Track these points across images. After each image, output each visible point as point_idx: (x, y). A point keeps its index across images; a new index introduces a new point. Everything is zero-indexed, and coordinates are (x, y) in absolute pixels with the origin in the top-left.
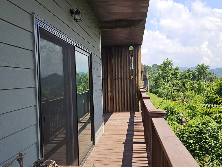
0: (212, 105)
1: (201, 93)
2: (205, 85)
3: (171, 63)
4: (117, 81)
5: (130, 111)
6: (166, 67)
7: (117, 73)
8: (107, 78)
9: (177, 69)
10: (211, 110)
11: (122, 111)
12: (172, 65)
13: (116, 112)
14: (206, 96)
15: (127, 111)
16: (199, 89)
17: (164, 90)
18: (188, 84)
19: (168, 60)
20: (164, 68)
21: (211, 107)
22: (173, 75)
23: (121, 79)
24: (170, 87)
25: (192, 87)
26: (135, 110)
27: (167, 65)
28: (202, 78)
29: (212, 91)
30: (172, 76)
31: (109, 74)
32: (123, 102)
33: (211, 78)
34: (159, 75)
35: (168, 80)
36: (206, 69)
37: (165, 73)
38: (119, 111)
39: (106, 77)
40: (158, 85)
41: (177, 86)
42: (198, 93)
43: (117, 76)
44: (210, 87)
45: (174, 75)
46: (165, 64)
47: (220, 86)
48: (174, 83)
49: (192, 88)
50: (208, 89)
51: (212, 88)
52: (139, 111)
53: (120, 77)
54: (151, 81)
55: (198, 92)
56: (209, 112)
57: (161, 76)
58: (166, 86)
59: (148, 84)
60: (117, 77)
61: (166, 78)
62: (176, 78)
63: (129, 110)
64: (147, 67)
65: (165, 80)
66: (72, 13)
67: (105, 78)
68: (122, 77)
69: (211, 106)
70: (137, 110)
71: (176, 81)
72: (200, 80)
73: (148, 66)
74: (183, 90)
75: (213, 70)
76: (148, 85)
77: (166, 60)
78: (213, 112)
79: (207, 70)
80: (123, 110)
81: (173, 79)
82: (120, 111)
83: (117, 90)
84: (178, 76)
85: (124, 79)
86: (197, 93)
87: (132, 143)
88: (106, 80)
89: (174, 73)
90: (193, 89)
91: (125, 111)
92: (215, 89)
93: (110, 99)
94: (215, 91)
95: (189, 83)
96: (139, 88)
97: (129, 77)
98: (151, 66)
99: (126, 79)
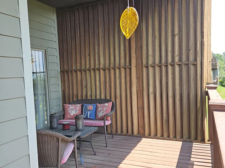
4: (151, 69)
5: (181, 139)
8: (130, 65)
11: (162, 137)
13: (149, 136)
15: (175, 138)
23: (160, 67)
26: (192, 138)
31: (133, 55)
32: (165, 115)
38: (156, 137)
39: (128, 64)
53: (157, 62)
54: (222, 72)
59: (218, 75)
60: (150, 62)
63: (178, 136)
64: (216, 55)
67: (125, 65)
70: (199, 138)
73: (218, 55)
76: (218, 77)
80: (165, 135)
82: (159, 136)
85: (167, 66)
88: (128, 70)
91: (168, 138)
93: (136, 109)
96: (205, 85)
97: (180, 60)
98: (222, 54)
99: (173, 66)
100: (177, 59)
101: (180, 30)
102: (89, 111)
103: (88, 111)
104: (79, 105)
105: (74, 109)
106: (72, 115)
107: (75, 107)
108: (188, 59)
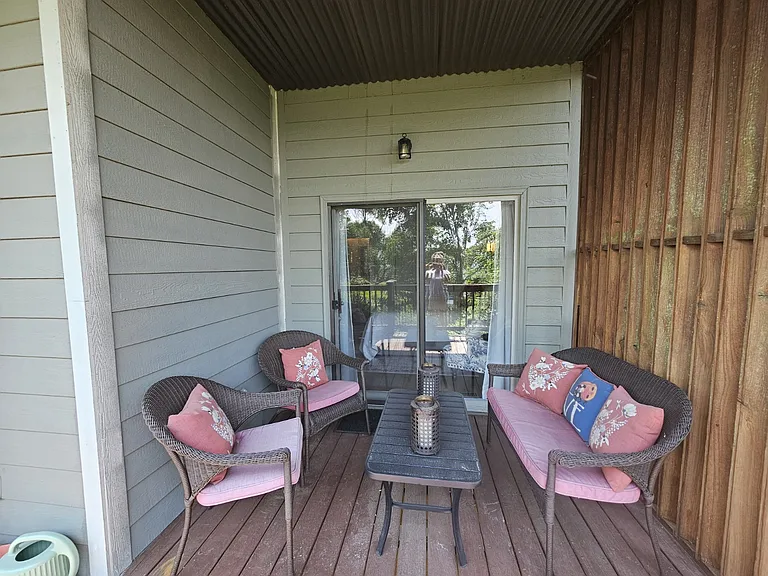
102: (579, 400)
103: (576, 399)
104: (571, 366)
105: (547, 372)
106: (533, 388)
107: (554, 368)
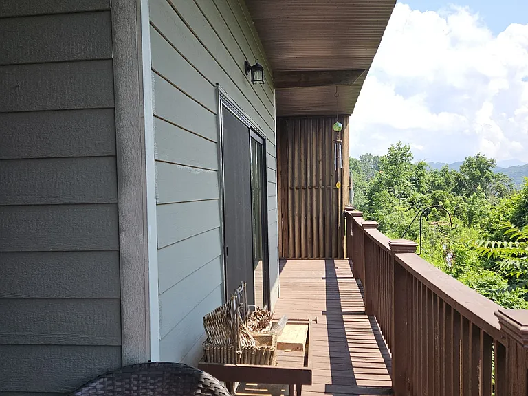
0: (499, 243)
1: (477, 222)
2: (486, 206)
3: (408, 153)
4: (296, 192)
5: (324, 257)
6: (396, 163)
7: (296, 176)
9: (421, 167)
10: (498, 251)
11: (307, 257)
12: (409, 158)
13: (294, 258)
14: (488, 229)
15: (318, 258)
16: (471, 215)
17: (390, 216)
18: (448, 202)
19: (402, 147)
20: (392, 164)
21: (496, 246)
22: (412, 180)
23: (305, 189)
24: (405, 209)
25: (457, 209)
26: (334, 255)
27: (397, 157)
28: (479, 188)
29: (501, 217)
30: (410, 184)
31: (280, 177)
32: (309, 237)
33: (499, 189)
34: (380, 180)
35: (400, 193)
36: (489, 166)
37: (394, 176)
38: (300, 258)
40: (376, 204)
41: (420, 207)
42: (470, 223)
43: (296, 181)
44: (496, 209)
45: (414, 180)
46: (394, 155)
47: (520, 207)
48: (414, 199)
49: (455, 211)
50: (492, 213)
51: (502, 212)
52: (342, 258)
53: (303, 185)
54: (358, 195)
55: (470, 221)
56: (492, 256)
57: (383, 182)
58: (395, 207)
60: (296, 185)
61: (396, 187)
62: (418, 187)
63: (321, 255)
65: (394, 193)
66: (248, 68)
68: (308, 185)
69: (496, 244)
70: (339, 256)
71: (418, 196)
72: (475, 194)
74: (435, 216)
75: (505, 170)
77: (395, 146)
78: (501, 256)
79: (490, 169)
80: (309, 255)
81: (411, 190)
82: (303, 256)
83: (296, 212)
84: (424, 184)
85: (311, 189)
86: (468, 223)
87: (340, 313)
89: (414, 175)
90: (457, 213)
91: (313, 258)
92: (509, 213)
93: (281, 231)
94: (508, 217)
95: (450, 200)
96: (344, 207)
97: (323, 184)
98: (359, 159)
99: (317, 189)
100: (321, 183)
101: (324, 157)
108: (330, 184)
